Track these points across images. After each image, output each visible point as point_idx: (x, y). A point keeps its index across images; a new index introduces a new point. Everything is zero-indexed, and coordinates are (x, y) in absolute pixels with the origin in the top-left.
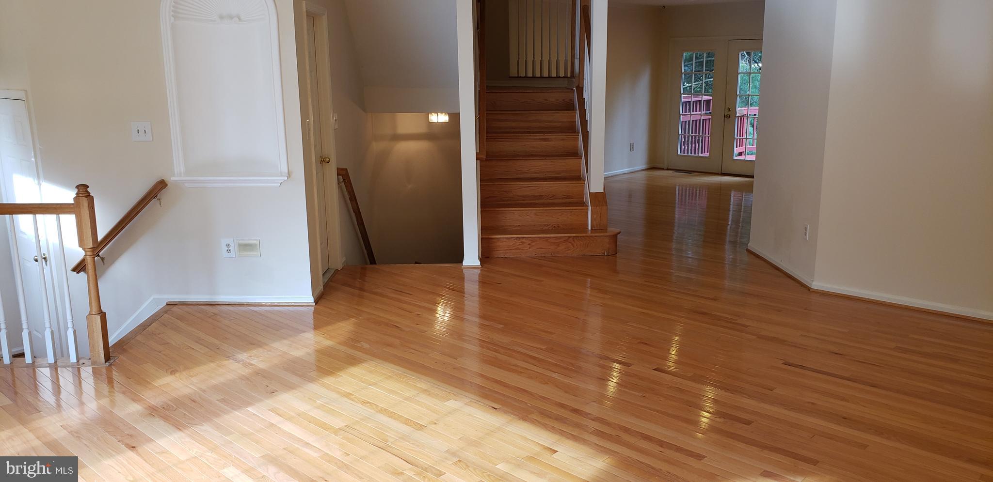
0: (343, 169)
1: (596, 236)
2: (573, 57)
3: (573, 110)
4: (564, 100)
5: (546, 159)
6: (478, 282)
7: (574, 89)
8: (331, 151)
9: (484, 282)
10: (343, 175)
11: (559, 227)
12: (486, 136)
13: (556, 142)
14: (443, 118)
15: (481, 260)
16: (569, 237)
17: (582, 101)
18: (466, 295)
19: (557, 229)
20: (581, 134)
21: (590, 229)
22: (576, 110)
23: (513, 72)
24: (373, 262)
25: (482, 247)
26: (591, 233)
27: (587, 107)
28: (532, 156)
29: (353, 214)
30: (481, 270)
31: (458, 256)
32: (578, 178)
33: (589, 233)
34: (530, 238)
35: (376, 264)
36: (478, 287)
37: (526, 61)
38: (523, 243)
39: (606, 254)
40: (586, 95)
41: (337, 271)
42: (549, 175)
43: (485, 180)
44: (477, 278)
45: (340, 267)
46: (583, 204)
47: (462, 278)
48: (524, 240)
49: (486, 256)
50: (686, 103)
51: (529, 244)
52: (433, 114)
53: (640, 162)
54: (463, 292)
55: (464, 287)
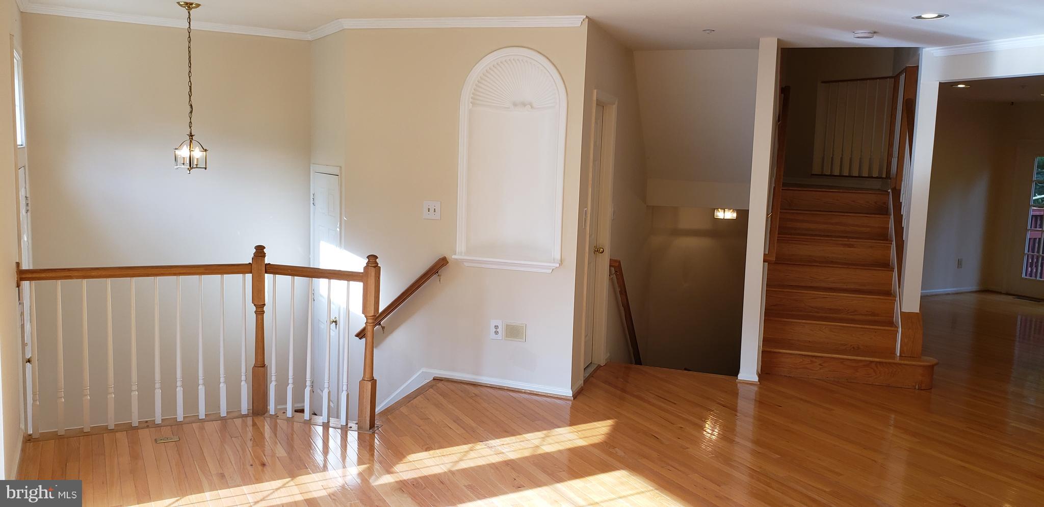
0: (616, 261)
1: (905, 364)
2: (890, 155)
3: (887, 214)
4: (876, 203)
5: (848, 268)
6: (754, 401)
7: (889, 191)
8: (605, 240)
9: (761, 402)
10: (616, 268)
11: (858, 348)
12: (778, 237)
13: (862, 250)
14: (730, 215)
15: (759, 377)
16: (872, 362)
17: (898, 206)
18: (738, 414)
19: (856, 350)
20: (894, 243)
21: (898, 355)
22: (890, 215)
23: (816, 169)
24: (638, 362)
25: (762, 361)
26: (900, 359)
27: (904, 212)
28: (832, 262)
29: (622, 308)
30: (760, 388)
31: (734, 369)
32: (888, 293)
33: (897, 360)
34: (822, 357)
35: (641, 365)
36: (753, 406)
37: (832, 158)
38: (812, 362)
39: (917, 387)
40: (903, 199)
41: (599, 367)
42: (852, 287)
43: (772, 285)
44: (752, 396)
45: (603, 363)
46: (891, 323)
47: (735, 393)
48: (814, 359)
49: (767, 369)
51: (820, 365)
52: (720, 210)
53: (969, 282)
54: (736, 411)
55: (737, 404)
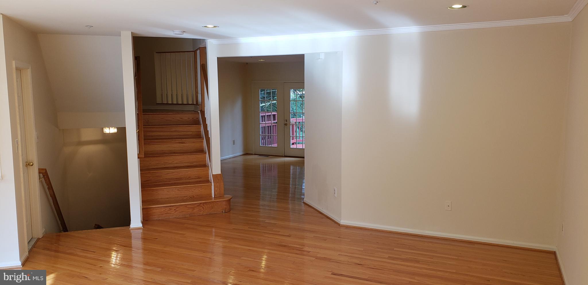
0: (42, 169)
1: (217, 201)
2: (197, 93)
3: (199, 124)
4: (193, 118)
5: (183, 155)
6: (141, 239)
7: (199, 112)
8: (34, 156)
9: (145, 239)
10: (44, 174)
11: (194, 197)
12: (144, 142)
13: (190, 144)
14: (113, 130)
15: (142, 224)
16: (201, 203)
17: (204, 120)
18: (133, 249)
19: (192, 198)
20: (205, 139)
21: (213, 197)
22: (201, 124)
23: (159, 101)
24: (65, 230)
25: (143, 214)
26: (214, 199)
27: (208, 122)
28: (174, 153)
29: (50, 198)
30: (143, 230)
31: (126, 221)
32: (205, 166)
33: (213, 200)
34: (175, 205)
35: (68, 231)
36: (141, 243)
37: (167, 94)
38: (170, 209)
39: (224, 212)
40: (206, 116)
41: (38, 239)
42: (186, 164)
43: (143, 170)
44: (140, 236)
45: (40, 236)
46: (208, 181)
47: (129, 236)
48: (171, 208)
49: (146, 219)
50: (262, 116)
51: (175, 210)
52: (106, 128)
53: (239, 152)
54: (131, 247)
55: (131, 243)
